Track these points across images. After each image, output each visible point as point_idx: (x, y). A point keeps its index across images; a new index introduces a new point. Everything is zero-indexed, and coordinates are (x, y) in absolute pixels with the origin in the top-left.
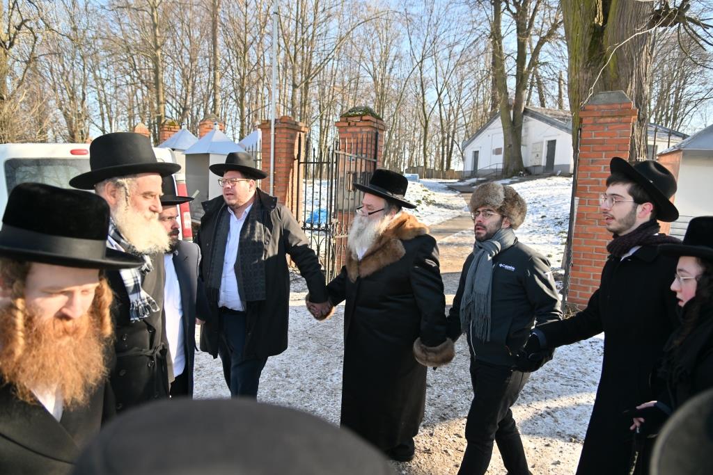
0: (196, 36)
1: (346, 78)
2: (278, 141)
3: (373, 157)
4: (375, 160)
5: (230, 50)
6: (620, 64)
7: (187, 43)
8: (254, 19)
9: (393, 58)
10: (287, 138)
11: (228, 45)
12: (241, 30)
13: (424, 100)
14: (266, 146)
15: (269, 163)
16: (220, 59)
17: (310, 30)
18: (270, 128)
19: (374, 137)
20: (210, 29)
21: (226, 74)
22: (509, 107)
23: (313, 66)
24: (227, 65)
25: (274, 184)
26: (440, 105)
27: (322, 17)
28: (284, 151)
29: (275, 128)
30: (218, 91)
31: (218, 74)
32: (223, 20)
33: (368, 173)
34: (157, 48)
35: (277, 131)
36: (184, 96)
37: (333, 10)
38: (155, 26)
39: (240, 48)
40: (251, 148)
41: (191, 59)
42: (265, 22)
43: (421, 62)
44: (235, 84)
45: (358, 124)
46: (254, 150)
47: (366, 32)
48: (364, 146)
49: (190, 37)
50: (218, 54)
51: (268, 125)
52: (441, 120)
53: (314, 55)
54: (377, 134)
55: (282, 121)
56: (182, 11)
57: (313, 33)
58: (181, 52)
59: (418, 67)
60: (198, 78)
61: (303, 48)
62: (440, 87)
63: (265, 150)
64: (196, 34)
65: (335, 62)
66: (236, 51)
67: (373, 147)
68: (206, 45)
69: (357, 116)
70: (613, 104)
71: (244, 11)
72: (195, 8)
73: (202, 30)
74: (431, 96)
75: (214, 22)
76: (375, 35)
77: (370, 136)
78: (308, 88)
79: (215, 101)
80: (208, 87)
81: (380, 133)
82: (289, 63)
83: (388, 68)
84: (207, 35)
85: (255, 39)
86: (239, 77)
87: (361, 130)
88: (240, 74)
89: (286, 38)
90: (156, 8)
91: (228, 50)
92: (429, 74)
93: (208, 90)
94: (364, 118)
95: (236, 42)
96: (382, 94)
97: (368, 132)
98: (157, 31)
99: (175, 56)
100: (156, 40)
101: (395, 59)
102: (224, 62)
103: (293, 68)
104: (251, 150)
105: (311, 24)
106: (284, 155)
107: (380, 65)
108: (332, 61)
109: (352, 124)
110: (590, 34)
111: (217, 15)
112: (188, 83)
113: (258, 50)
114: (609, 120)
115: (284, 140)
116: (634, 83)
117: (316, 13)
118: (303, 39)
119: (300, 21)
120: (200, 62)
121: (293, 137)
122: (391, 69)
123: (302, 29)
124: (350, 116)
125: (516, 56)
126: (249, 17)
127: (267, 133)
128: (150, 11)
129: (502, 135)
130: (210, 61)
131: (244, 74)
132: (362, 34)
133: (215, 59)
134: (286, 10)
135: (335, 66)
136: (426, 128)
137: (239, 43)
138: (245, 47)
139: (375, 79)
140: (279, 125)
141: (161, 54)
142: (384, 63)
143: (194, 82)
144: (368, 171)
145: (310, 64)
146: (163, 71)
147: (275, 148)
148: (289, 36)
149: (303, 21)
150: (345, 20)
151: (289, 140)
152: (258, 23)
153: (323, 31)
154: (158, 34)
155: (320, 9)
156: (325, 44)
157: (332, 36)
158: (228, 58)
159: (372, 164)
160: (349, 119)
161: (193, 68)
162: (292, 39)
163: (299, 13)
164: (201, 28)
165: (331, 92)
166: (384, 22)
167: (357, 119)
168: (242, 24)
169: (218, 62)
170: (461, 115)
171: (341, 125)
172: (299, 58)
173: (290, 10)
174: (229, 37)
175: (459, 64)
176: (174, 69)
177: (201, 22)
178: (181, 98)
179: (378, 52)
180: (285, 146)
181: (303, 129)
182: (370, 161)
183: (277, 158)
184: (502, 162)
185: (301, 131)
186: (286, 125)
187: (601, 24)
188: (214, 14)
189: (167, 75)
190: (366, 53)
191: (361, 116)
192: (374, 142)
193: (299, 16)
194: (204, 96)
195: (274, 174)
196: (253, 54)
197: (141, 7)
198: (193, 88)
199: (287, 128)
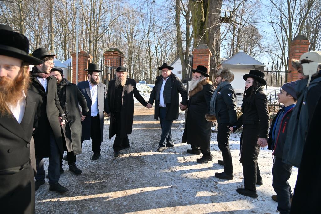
0: (41, 17)
1: (115, 39)
2: (79, 61)
5: (59, 24)
6: (210, 36)
7: (37, 19)
8: (70, 11)
9: (136, 31)
10: (83, 60)
11: (58, 22)
12: (64, 15)
13: (149, 50)
14: (74, 63)
15: (76, 70)
16: (54, 28)
17: (98, 16)
18: (76, 56)
19: (119, 60)
20: (48, 14)
21: (57, 35)
22: (183, 54)
23: (99, 33)
24: (57, 31)
25: (78, 80)
26: (157, 53)
27: (103, 11)
28: (82, 65)
29: (78, 56)
30: (53, 43)
31: (53, 34)
32: (55, 10)
34: (22, 21)
35: (79, 57)
36: (35, 45)
37: (108, 9)
38: (20, 10)
39: (64, 23)
40: (68, 65)
41: (39, 27)
42: (76, 12)
43: (148, 33)
44: (61, 40)
45: (113, 55)
46: (70, 66)
47: (123, 20)
48: (115, 64)
49: (38, 17)
50: (53, 25)
52: (157, 59)
53: (100, 28)
54: (120, 59)
55: (81, 53)
56: (34, 4)
57: (99, 18)
58: (34, 23)
59: (146, 36)
60: (43, 36)
61: (94, 25)
62: (156, 45)
63: (74, 65)
64: (42, 16)
65: (110, 32)
66: (62, 25)
67: (119, 64)
68: (47, 21)
69: (112, 51)
70: (203, 49)
71: (65, 6)
72: (41, 3)
73: (45, 14)
74: (153, 49)
75: (51, 11)
76: (128, 21)
77: (117, 60)
78: (97, 43)
79: (51, 47)
80: (48, 41)
81: (122, 59)
82: (88, 31)
83: (134, 36)
84: (47, 16)
85: (71, 19)
86: (63, 37)
87: (114, 57)
88: (64, 35)
89: (86, 20)
90: (21, 2)
91: (58, 24)
92: (152, 39)
93: (48, 42)
94: (115, 52)
95: (62, 20)
96: (131, 47)
97: (117, 58)
98: (22, 13)
99: (31, 25)
100: (21, 17)
101: (137, 32)
102: (56, 29)
103: (90, 34)
105: (98, 14)
106: (82, 67)
107: (130, 34)
108: (108, 31)
109: (110, 55)
110: (200, 24)
111: (52, 7)
112: (38, 38)
113: (73, 25)
114: (202, 54)
115: (82, 61)
116: (215, 43)
117: (100, 10)
118: (94, 21)
119: (93, 12)
120: (44, 29)
121: (86, 60)
122: (135, 36)
123: (94, 16)
124: (109, 52)
125: (186, 33)
126: (68, 9)
127: (74, 58)
128: (17, 3)
129: (181, 66)
130: (49, 28)
131: (66, 35)
132: (122, 20)
133: (52, 27)
134: (86, 7)
135: (110, 34)
136: (151, 62)
137: (63, 21)
138: (66, 23)
139: (128, 41)
140: (80, 55)
141: (24, 24)
142: (132, 33)
143: (40, 38)
145: (98, 32)
146: (24, 32)
147: (78, 64)
148: (87, 19)
149: (94, 12)
150: (114, 13)
152: (72, 12)
153: (104, 17)
154: (22, 14)
155: (102, 8)
156: (105, 24)
157: (108, 20)
158: (58, 28)
160: (109, 53)
161: (40, 31)
162: (89, 20)
163: (92, 9)
164: (44, 13)
165: (108, 45)
166: (131, 15)
167: (112, 53)
168: (65, 12)
169: (53, 29)
170: (166, 58)
171: (106, 55)
172: (92, 29)
173: (88, 7)
174: (58, 18)
175: (164, 35)
176: (30, 31)
177: (44, 10)
178: (34, 45)
179: (129, 29)
180: (83, 63)
181: (90, 57)
183: (79, 68)
184: (181, 77)
185: (89, 58)
186: (83, 55)
187: (204, 21)
188: (51, 7)
189: (26, 34)
190: (123, 28)
191: (114, 52)
192: (119, 62)
193: (92, 10)
194: (46, 45)
195: (78, 75)
196: (70, 26)
197: (13, 1)
198: (40, 40)
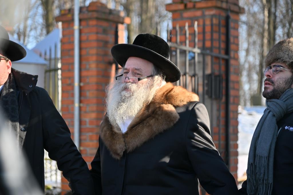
3: (223, 52)
4: (226, 57)
10: (97, 33)
18: (73, 20)
19: (223, 22)
25: (80, 102)
28: (94, 52)
29: (80, 20)
33: (216, 77)
35: (83, 23)
40: (48, 53)
46: (53, 56)
51: (69, 16)
54: (227, 18)
55: (91, 9)
67: (223, 38)
77: (215, 21)
81: (232, 16)
87: (203, 13)
97: (212, 16)
104: (48, 57)
106: (94, 58)
109: (190, 5)
115: (93, 37)
140: (87, 15)
144: (217, 72)
147: (80, 49)
151: (101, 36)
159: (222, 63)
171: (174, 8)
180: (95, 44)
182: (217, 58)
183: (84, 63)
186: (95, 15)
192: (223, 30)
195: (80, 88)
199: (98, 19)
